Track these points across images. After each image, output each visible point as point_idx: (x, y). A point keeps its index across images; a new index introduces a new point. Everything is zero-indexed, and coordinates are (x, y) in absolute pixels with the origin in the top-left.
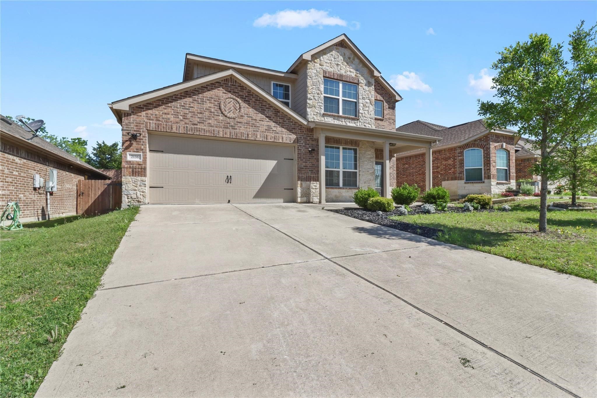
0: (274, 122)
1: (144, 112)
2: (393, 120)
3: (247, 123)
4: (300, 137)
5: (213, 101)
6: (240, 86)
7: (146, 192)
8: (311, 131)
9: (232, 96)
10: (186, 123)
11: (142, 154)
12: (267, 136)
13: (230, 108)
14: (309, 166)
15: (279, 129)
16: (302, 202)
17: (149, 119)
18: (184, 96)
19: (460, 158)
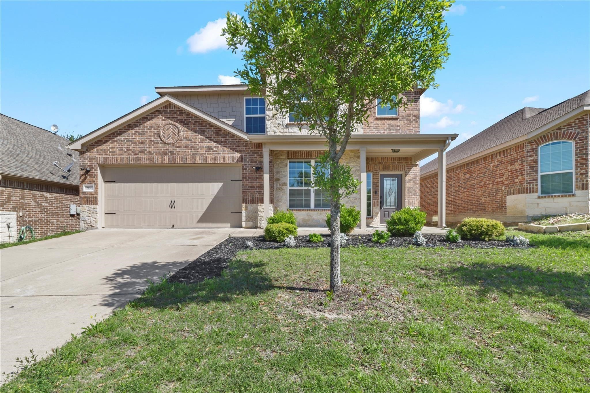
0: (215, 142)
1: (96, 149)
2: (414, 116)
3: (185, 147)
4: (245, 155)
5: (153, 130)
6: (179, 111)
7: (98, 218)
8: (259, 147)
9: (171, 122)
10: (129, 154)
11: (94, 185)
12: (206, 158)
13: (169, 134)
14: (256, 187)
15: (221, 148)
16: (248, 226)
17: (99, 155)
18: (127, 129)
19: (530, 159)
